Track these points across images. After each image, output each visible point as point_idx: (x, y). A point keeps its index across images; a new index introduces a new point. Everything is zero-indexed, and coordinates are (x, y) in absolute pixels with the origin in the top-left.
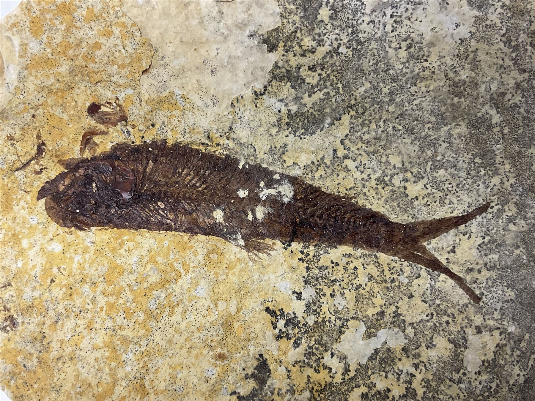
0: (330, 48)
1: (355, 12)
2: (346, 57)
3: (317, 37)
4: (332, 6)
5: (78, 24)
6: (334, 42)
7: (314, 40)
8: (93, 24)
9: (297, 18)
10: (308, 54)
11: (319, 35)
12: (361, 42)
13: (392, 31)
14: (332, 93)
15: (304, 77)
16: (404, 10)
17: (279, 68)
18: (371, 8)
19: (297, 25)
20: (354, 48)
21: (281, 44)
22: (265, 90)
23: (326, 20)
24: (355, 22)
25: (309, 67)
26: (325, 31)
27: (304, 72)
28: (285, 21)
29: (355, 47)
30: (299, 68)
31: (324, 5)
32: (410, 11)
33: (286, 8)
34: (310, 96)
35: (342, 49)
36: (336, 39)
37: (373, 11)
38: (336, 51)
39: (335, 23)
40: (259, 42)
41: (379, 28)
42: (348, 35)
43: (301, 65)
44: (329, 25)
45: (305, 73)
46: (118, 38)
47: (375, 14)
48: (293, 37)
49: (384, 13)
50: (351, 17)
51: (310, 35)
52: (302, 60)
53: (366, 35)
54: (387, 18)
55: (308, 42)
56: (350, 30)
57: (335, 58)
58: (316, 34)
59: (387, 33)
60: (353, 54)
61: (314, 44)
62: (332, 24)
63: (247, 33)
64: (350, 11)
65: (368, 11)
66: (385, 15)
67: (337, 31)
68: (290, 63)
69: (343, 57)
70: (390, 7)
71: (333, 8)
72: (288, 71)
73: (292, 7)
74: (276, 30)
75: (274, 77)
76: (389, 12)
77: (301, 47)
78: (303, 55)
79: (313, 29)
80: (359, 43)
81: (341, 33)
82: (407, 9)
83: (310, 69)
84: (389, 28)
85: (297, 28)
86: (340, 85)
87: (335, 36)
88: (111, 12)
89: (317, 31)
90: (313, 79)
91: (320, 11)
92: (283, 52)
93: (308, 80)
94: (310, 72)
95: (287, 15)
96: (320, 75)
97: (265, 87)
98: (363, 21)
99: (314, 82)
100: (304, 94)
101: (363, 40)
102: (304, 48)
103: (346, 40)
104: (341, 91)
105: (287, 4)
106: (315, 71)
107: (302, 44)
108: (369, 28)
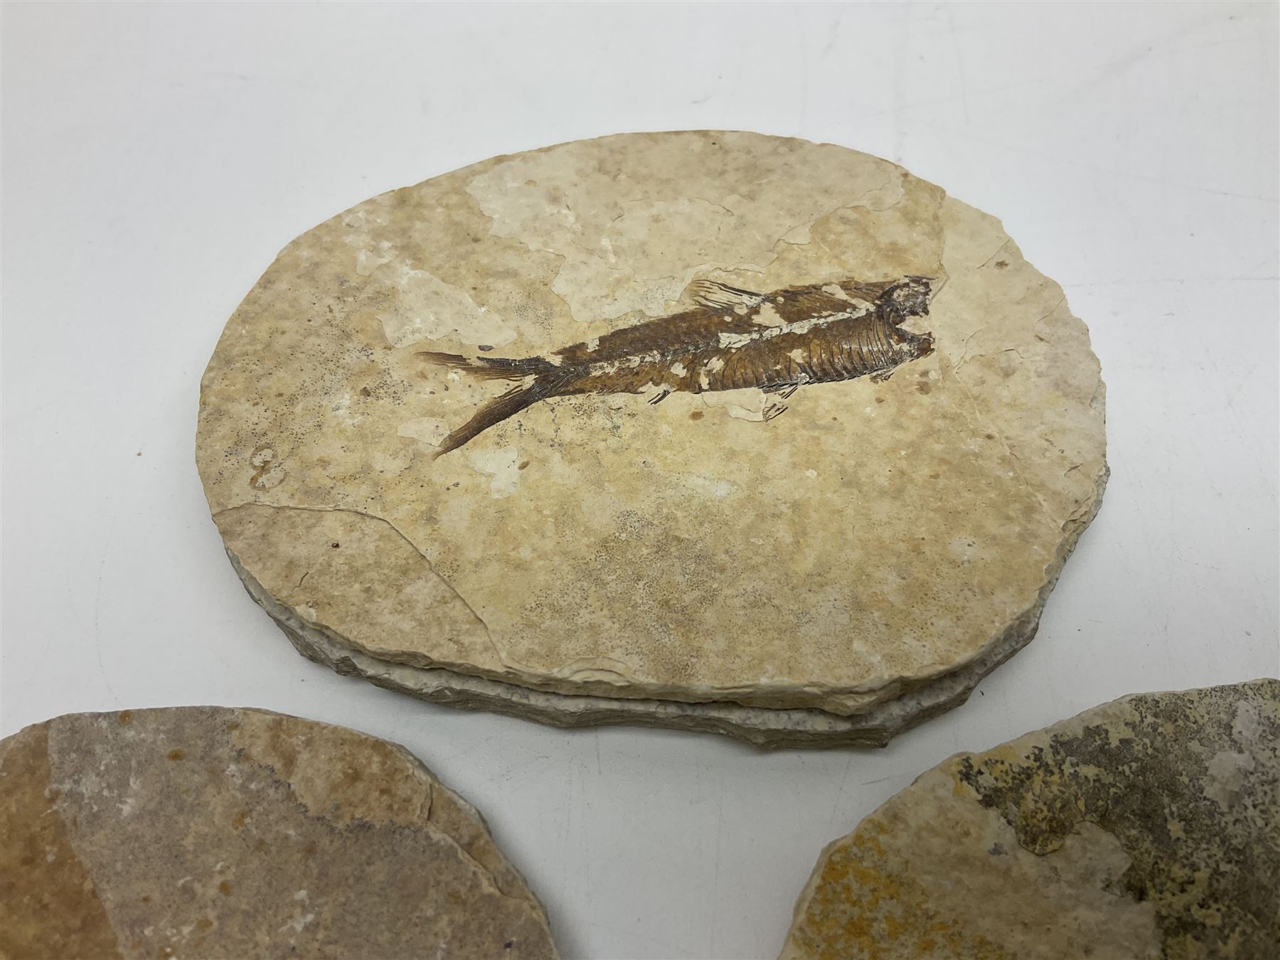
0: (1209, 871)
1: (1211, 815)
2: (1235, 876)
3: (1185, 861)
4: (1179, 815)
5: (884, 945)
6: (1209, 861)
7: (1184, 866)
8: (902, 938)
9: (1147, 845)
10: (1189, 887)
11: (1188, 859)
12: (1239, 850)
13: (1266, 825)
14: (1249, 930)
15: (1202, 920)
16: (1262, 794)
17: (1166, 918)
18: (1226, 804)
19: (1153, 853)
20: (1237, 862)
21: (1149, 884)
22: (1166, 955)
23: (1182, 835)
24: (1217, 828)
25: (1199, 904)
26: (1189, 850)
27: (1197, 914)
28: (1136, 852)
29: (1236, 858)
30: (1189, 910)
31: (1169, 818)
32: (1270, 793)
33: (1128, 837)
34: (1225, 943)
35: (1224, 867)
36: (1210, 857)
37: (1231, 807)
38: (1216, 872)
39: (1194, 836)
40: (1121, 892)
41: (1249, 826)
42: (1219, 846)
43: (1189, 906)
44: (1190, 841)
45: (1200, 913)
46: (945, 946)
47: (1234, 810)
48: (1156, 871)
49: (1244, 805)
50: (1209, 822)
51: (1175, 861)
52: (1185, 898)
53: (1239, 840)
54: (1251, 812)
55: (1179, 872)
56: (1217, 839)
57: (1222, 880)
58: (1181, 858)
59: (1260, 829)
60: (1240, 869)
61: (1187, 871)
62: (1192, 839)
63: (1100, 885)
64: (1204, 816)
65: (1225, 809)
66: (1246, 808)
67: (1204, 846)
68: (1174, 906)
69: (1231, 878)
70: (1246, 797)
71: (1182, 818)
72: (1179, 919)
73: (1134, 832)
74: (1132, 868)
75: (1167, 932)
76: (1248, 801)
77: (1173, 880)
78: (1183, 891)
79: (1175, 853)
80: (1239, 852)
81: (1210, 846)
82: (1266, 793)
83: (1201, 906)
84: (1260, 823)
85: (1155, 857)
86: (1250, 916)
87: (1205, 854)
88: (919, 912)
89: (1181, 853)
90: (1212, 917)
91: (1169, 827)
92: (1158, 896)
93: (1208, 922)
94: (1204, 911)
95: (1134, 844)
96: (1218, 910)
97: (1163, 950)
98: (1226, 823)
99: (1218, 922)
100: (1215, 943)
101: (1241, 848)
102: (1179, 880)
103: (1220, 855)
104: (1257, 923)
105: (1126, 831)
106: (1209, 907)
107: (1173, 876)
108: (1239, 829)
